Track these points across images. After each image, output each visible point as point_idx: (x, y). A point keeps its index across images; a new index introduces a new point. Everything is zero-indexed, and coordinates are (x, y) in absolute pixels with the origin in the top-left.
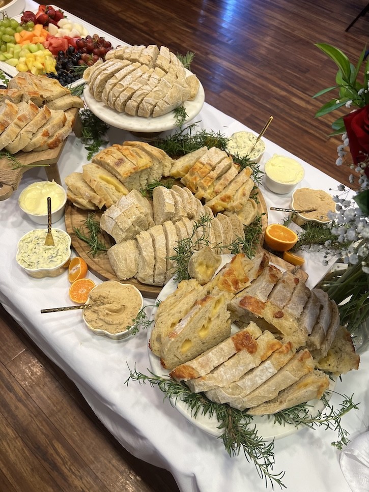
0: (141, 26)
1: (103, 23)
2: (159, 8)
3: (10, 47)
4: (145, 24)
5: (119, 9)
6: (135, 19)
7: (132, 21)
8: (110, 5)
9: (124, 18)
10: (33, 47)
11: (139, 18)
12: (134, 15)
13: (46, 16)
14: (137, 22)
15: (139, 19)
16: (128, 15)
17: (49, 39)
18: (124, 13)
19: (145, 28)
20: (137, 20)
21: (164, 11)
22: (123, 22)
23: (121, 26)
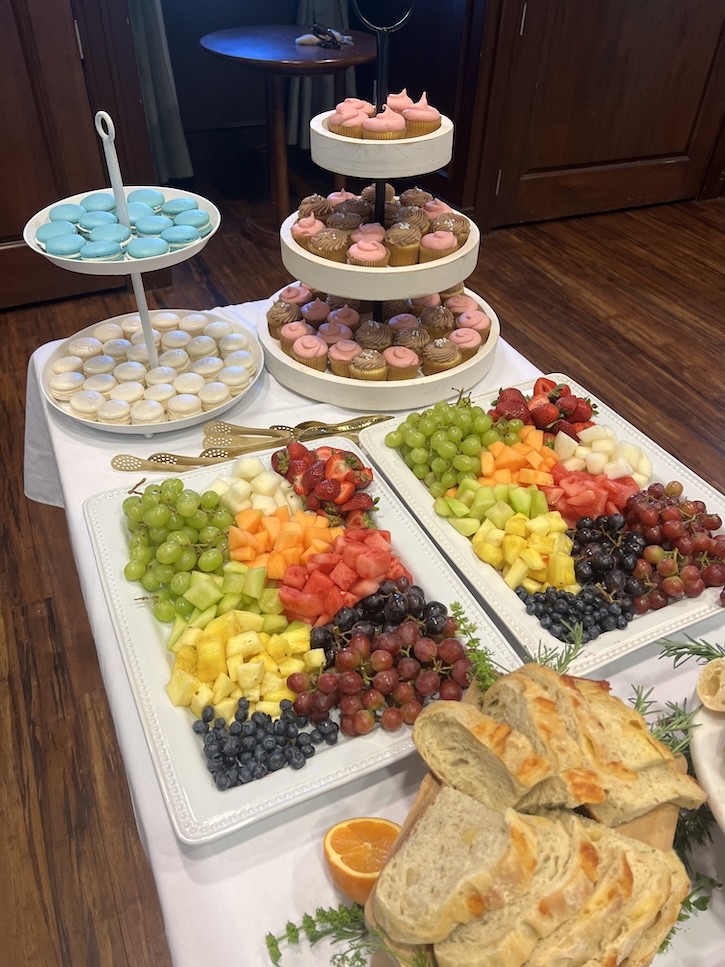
0: (657, 353)
1: (578, 336)
2: (697, 319)
3: (467, 488)
4: (665, 349)
5: (613, 312)
6: (645, 336)
7: (638, 339)
8: (595, 300)
9: (622, 330)
10: (522, 496)
11: (654, 335)
12: (643, 327)
13: (553, 411)
14: (649, 342)
15: (651, 337)
16: (629, 325)
17: (563, 483)
18: (624, 322)
19: (664, 358)
20: (650, 340)
21: (708, 326)
22: (617, 337)
23: (613, 346)
